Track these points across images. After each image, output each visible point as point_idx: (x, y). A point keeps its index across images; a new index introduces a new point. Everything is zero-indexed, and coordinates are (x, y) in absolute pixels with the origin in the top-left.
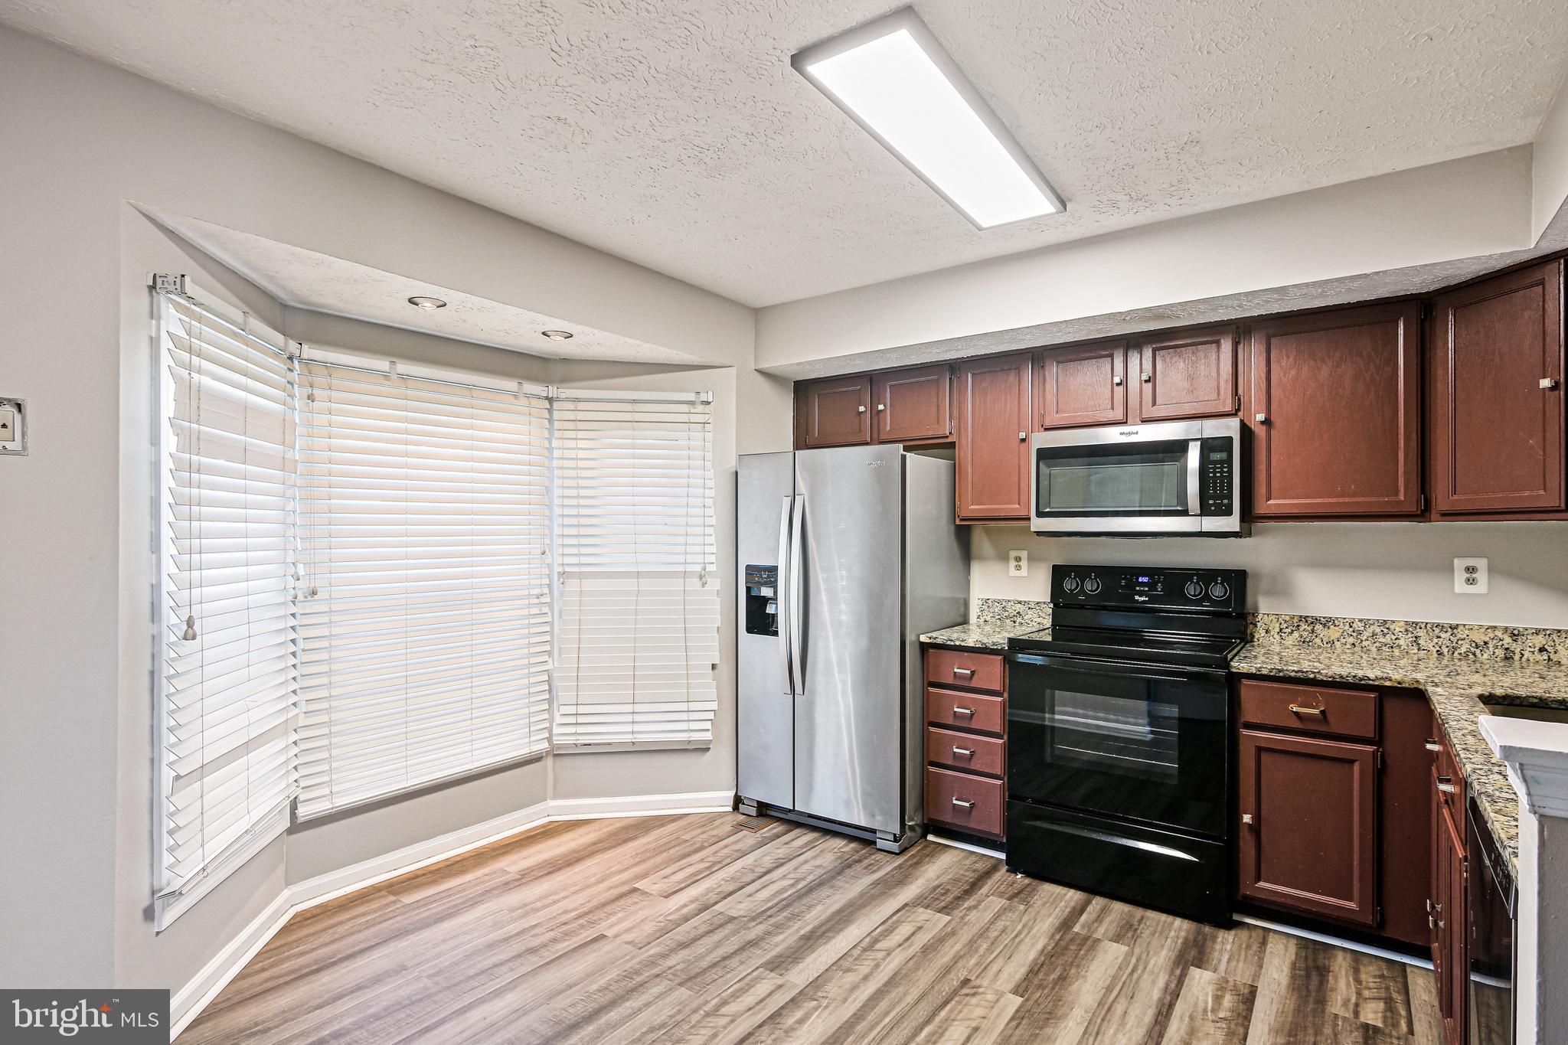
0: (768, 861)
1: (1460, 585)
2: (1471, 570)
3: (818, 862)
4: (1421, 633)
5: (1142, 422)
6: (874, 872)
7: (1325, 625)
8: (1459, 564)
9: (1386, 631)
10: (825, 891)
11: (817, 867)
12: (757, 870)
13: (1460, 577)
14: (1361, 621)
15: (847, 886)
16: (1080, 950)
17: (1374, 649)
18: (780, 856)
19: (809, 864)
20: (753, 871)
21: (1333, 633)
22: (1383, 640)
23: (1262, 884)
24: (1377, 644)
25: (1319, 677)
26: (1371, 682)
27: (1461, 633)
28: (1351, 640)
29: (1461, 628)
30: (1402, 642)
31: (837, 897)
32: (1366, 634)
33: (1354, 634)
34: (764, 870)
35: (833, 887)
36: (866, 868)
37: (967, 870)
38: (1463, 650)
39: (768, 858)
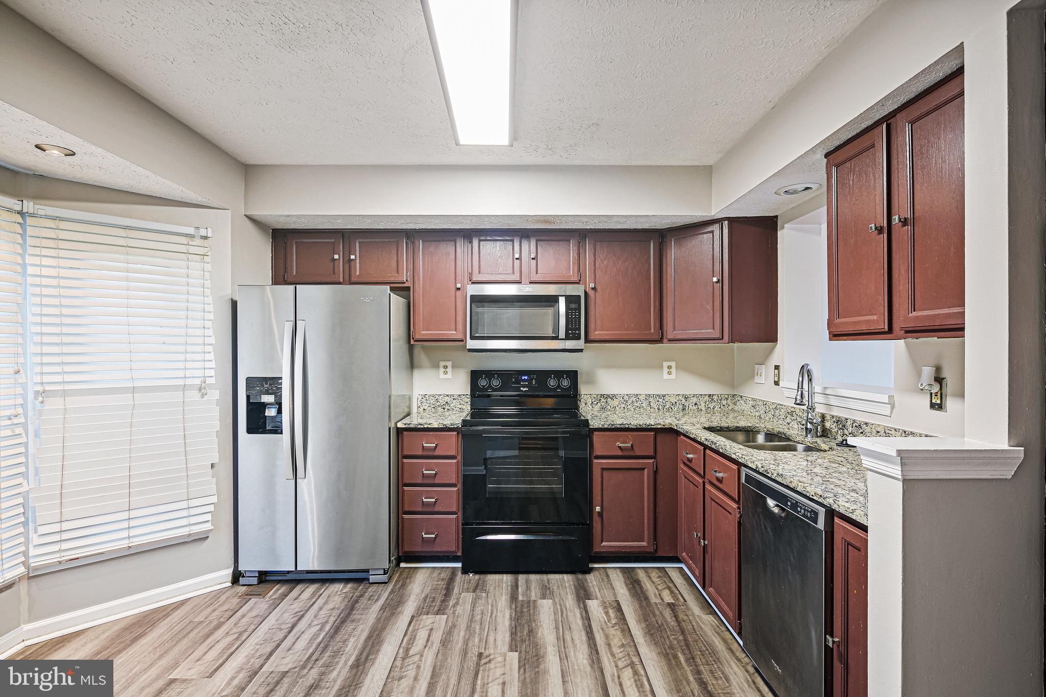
0: (289, 619)
1: (666, 376)
2: (669, 367)
3: (331, 606)
4: (651, 400)
5: (530, 283)
6: (377, 600)
7: (612, 399)
8: (665, 364)
9: (637, 400)
10: (349, 627)
11: (333, 609)
12: (283, 627)
13: (666, 370)
14: (627, 395)
15: (363, 616)
16: (529, 610)
17: (633, 410)
18: (297, 610)
19: (324, 609)
20: (281, 629)
21: (615, 402)
22: (636, 404)
23: (604, 544)
24: (634, 407)
25: (631, 426)
26: (652, 427)
27: (667, 398)
28: (623, 406)
29: (667, 396)
30: (644, 405)
31: (361, 627)
32: (629, 402)
33: (624, 402)
34: (290, 625)
35: (353, 621)
36: (369, 599)
37: (438, 581)
38: (668, 406)
39: (286, 615)
